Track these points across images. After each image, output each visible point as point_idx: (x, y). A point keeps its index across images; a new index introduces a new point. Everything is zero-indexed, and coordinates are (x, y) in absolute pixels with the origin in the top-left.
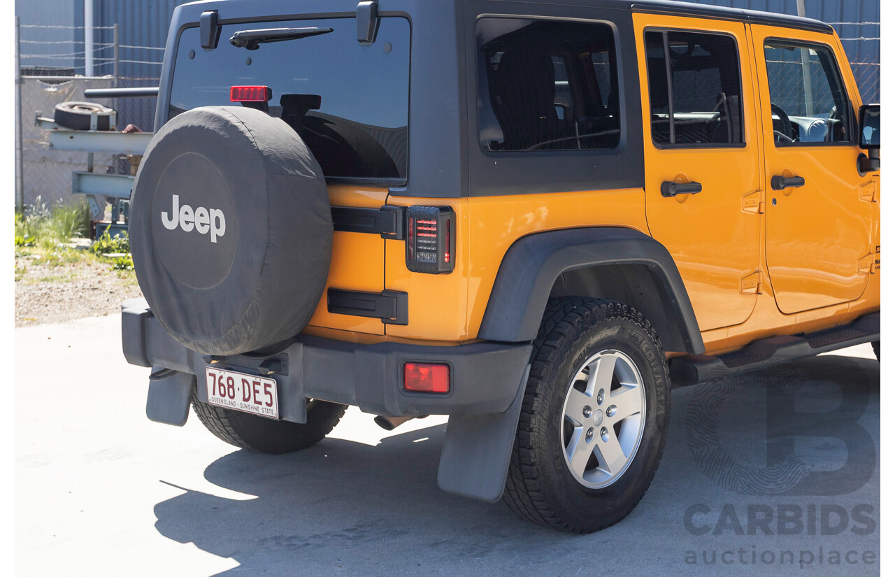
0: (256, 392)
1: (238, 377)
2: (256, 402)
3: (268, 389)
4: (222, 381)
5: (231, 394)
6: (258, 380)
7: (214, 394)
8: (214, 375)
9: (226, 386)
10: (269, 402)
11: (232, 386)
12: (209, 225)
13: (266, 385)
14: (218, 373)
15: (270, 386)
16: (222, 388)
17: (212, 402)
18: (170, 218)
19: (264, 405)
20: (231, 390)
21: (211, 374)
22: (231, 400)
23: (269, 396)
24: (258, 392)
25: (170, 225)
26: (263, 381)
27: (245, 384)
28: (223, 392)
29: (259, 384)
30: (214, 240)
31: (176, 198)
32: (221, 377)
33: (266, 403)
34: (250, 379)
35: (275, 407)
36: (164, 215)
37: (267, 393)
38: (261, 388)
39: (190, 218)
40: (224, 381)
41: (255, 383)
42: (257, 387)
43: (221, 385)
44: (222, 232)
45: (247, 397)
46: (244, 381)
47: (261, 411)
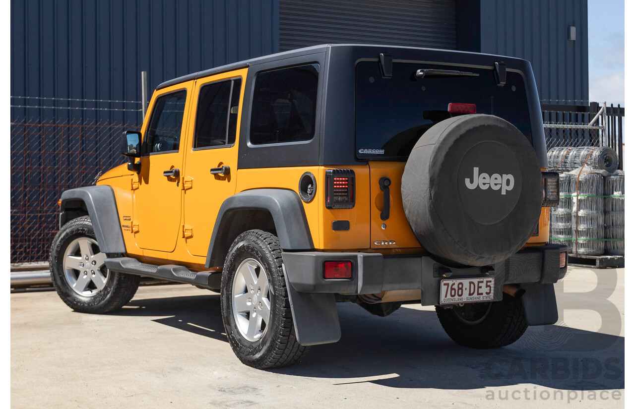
0: (479, 287)
1: (466, 282)
2: (478, 294)
3: (488, 284)
4: (453, 287)
5: (460, 293)
6: (482, 280)
7: (446, 297)
8: (448, 285)
9: (457, 289)
10: (488, 291)
11: (462, 289)
12: (502, 184)
13: (487, 282)
14: (450, 282)
15: (490, 281)
16: (453, 291)
17: (443, 302)
18: (472, 182)
19: (485, 294)
20: (460, 291)
21: (445, 284)
22: (459, 297)
23: (489, 288)
24: (481, 287)
25: (471, 186)
26: (485, 280)
27: (472, 285)
28: (453, 294)
29: (482, 282)
30: (504, 193)
31: (476, 170)
32: (454, 284)
33: (487, 293)
34: (476, 281)
35: (492, 295)
36: (467, 181)
37: (487, 286)
38: (483, 285)
39: (487, 181)
40: (455, 287)
41: (479, 282)
42: (480, 285)
43: (452, 289)
44: (511, 187)
45: (472, 292)
46: (470, 283)
47: (482, 299)
